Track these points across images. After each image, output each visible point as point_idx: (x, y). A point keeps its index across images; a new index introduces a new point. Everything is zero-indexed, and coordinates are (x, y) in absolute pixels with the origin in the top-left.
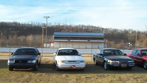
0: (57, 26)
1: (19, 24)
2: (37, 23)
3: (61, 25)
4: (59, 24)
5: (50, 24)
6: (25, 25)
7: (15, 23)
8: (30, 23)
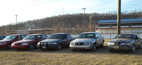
0: (133, 13)
1: (99, 14)
2: (114, 12)
3: (138, 12)
4: (136, 11)
5: (127, 12)
6: (103, 14)
7: (95, 14)
8: (108, 13)
